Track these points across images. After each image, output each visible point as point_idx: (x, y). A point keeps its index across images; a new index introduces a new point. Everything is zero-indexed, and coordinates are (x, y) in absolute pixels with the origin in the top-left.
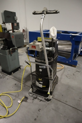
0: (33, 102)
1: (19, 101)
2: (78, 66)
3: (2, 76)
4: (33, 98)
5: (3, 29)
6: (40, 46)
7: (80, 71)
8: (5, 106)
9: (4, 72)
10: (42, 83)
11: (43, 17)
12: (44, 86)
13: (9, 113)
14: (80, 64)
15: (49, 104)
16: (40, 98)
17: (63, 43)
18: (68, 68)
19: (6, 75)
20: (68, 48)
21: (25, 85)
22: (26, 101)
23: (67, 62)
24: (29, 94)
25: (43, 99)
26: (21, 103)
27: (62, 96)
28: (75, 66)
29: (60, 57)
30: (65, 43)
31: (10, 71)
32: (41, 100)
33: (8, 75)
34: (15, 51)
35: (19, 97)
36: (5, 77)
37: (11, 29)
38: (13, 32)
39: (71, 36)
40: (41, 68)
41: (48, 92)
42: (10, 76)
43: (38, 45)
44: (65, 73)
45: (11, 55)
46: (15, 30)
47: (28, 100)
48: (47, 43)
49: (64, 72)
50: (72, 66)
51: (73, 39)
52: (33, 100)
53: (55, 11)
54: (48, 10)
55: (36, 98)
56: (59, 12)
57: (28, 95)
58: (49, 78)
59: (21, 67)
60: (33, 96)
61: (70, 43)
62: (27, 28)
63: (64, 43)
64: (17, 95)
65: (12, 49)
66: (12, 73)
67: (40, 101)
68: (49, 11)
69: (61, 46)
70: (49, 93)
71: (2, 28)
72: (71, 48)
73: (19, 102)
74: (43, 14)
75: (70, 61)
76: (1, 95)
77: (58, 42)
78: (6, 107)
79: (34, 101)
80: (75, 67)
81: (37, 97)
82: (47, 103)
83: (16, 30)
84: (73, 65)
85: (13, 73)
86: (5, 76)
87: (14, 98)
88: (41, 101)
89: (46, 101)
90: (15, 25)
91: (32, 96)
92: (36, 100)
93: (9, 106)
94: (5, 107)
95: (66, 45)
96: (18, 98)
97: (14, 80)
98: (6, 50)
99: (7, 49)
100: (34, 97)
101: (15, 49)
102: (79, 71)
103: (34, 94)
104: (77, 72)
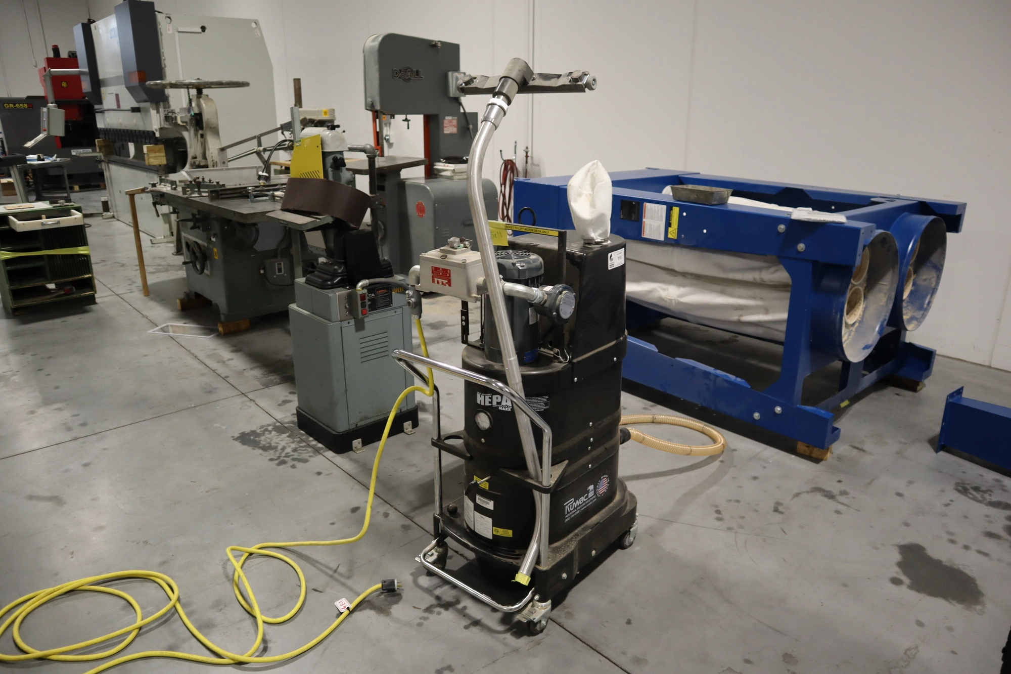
0: (420, 625)
1: (344, 600)
2: (840, 458)
3: (289, 450)
4: (433, 601)
5: (330, 160)
6: (472, 271)
7: (844, 493)
8: (257, 612)
9: (310, 433)
10: (490, 505)
11: (493, 115)
12: (501, 532)
13: (265, 649)
14: (867, 447)
15: (516, 650)
16: (475, 611)
17: (731, 276)
18: (755, 457)
19: (317, 451)
20: (766, 311)
21: (408, 522)
22: (382, 610)
23: (757, 415)
24: (415, 575)
25: (492, 621)
26: (351, 612)
27: (629, 622)
28: (816, 452)
29: (707, 374)
30: (749, 276)
31: (342, 425)
32: (476, 623)
33: (330, 454)
34: (388, 303)
35: (349, 582)
36: (305, 461)
37: (420, 154)
38: (431, 173)
39: (782, 228)
40: (485, 409)
41: (516, 569)
42: (339, 459)
43: (463, 266)
44: (715, 489)
45: (360, 326)
46: (439, 166)
47: (397, 610)
48: (533, 257)
49: (713, 480)
50: (791, 449)
51: (801, 247)
52: (429, 610)
53: (564, 81)
54: (536, 71)
55: (447, 606)
56: (589, 86)
57: (410, 578)
58: (529, 476)
59: (421, 415)
60: (438, 592)
61: (781, 275)
62: (536, 153)
63: (739, 276)
64: (342, 570)
65: (370, 288)
66: (357, 443)
67: (466, 622)
68: (541, 75)
69: (723, 293)
70: (523, 578)
71: (325, 155)
72: (784, 316)
73: (343, 604)
74: (499, 93)
75: (778, 409)
76: (253, 549)
77: (616, 260)
78: (260, 618)
79: (433, 617)
80: (817, 460)
81: (458, 602)
82: (506, 645)
83: (451, 167)
84: (801, 447)
85: (365, 443)
86: (305, 456)
87: (320, 580)
88: (474, 630)
89: (507, 631)
90: (450, 126)
91: (428, 591)
92: (448, 615)
93: (276, 616)
94: (254, 617)
95: (757, 292)
96: (343, 584)
97: (352, 482)
98: (334, 286)
99: (340, 285)
100: (438, 598)
101: (389, 288)
102: (835, 488)
103: (446, 582)
104: (818, 496)
